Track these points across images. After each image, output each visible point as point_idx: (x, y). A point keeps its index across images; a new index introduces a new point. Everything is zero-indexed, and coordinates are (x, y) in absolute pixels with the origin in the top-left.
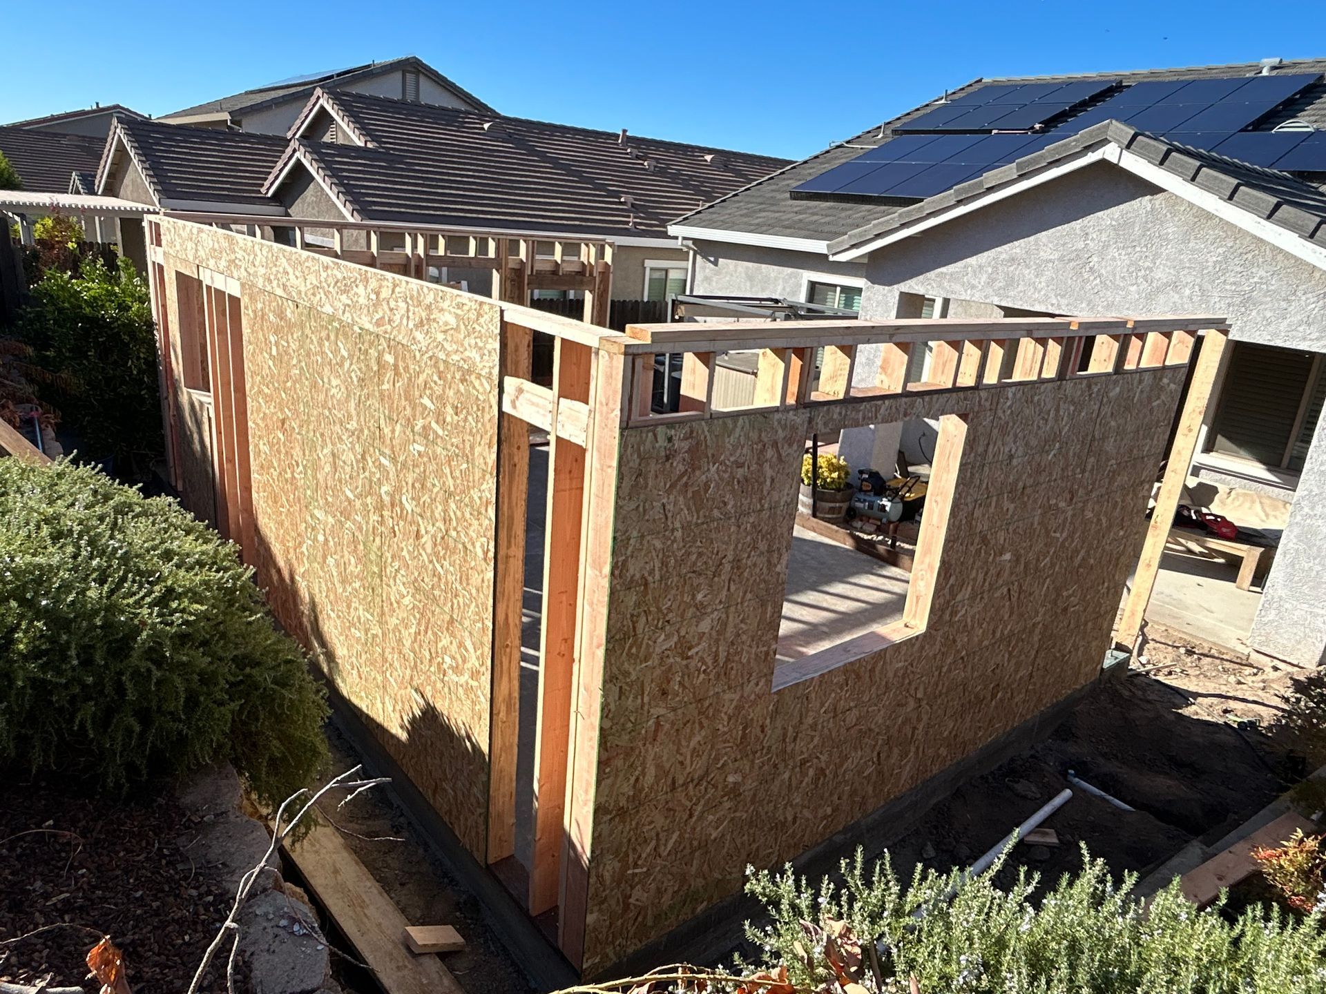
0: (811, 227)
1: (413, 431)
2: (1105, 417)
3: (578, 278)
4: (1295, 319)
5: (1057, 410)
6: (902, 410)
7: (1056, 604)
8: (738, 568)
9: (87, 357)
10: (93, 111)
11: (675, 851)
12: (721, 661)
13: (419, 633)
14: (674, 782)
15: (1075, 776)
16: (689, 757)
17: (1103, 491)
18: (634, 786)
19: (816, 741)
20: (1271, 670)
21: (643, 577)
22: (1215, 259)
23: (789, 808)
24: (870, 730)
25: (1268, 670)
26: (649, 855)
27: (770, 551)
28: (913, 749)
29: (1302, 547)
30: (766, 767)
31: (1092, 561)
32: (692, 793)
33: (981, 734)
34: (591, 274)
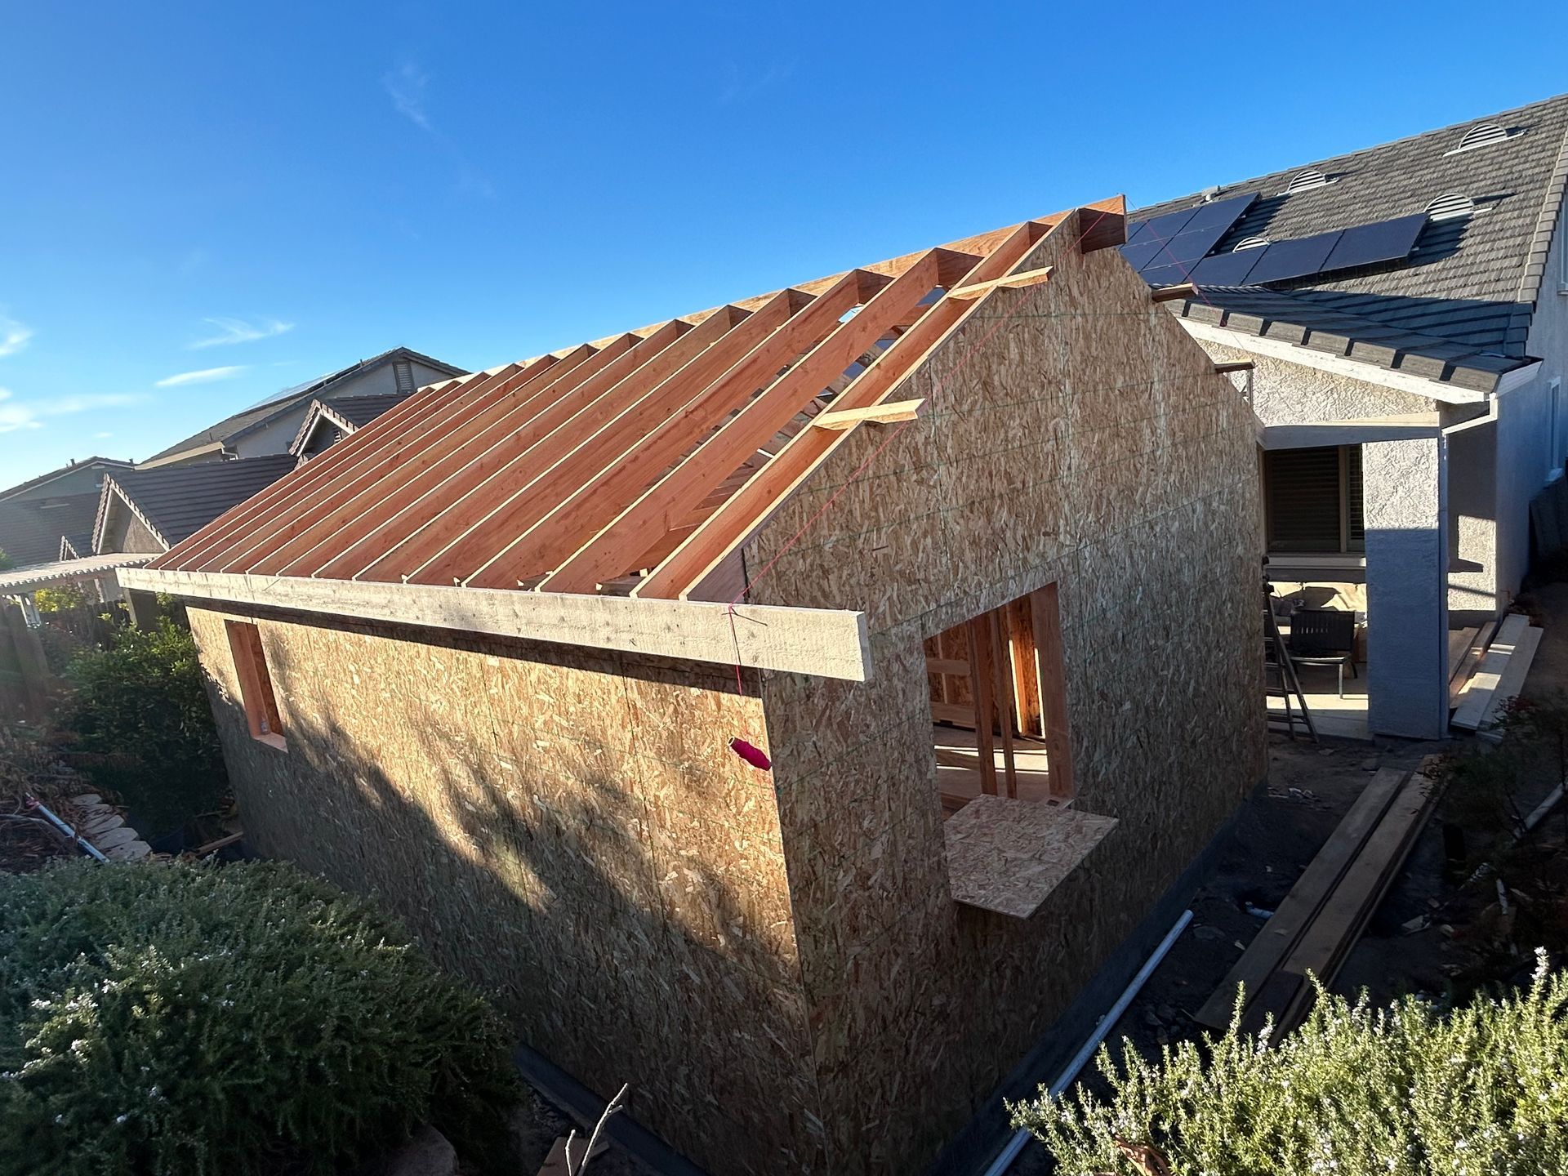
1: (533, 729)
2: (1173, 552)
5: (1131, 557)
6: (999, 594)
7: (1183, 739)
8: (894, 785)
9: (137, 730)
10: (69, 469)
11: (901, 1093)
12: (900, 882)
13: (579, 935)
14: (884, 1020)
16: (892, 991)
17: (1192, 619)
18: (849, 1036)
19: (1005, 938)
21: (812, 819)
23: (997, 1017)
24: (1052, 913)
26: (877, 1105)
27: (918, 761)
28: (1095, 922)
30: (966, 981)
31: (1203, 689)
32: (903, 1027)
33: (1153, 889)
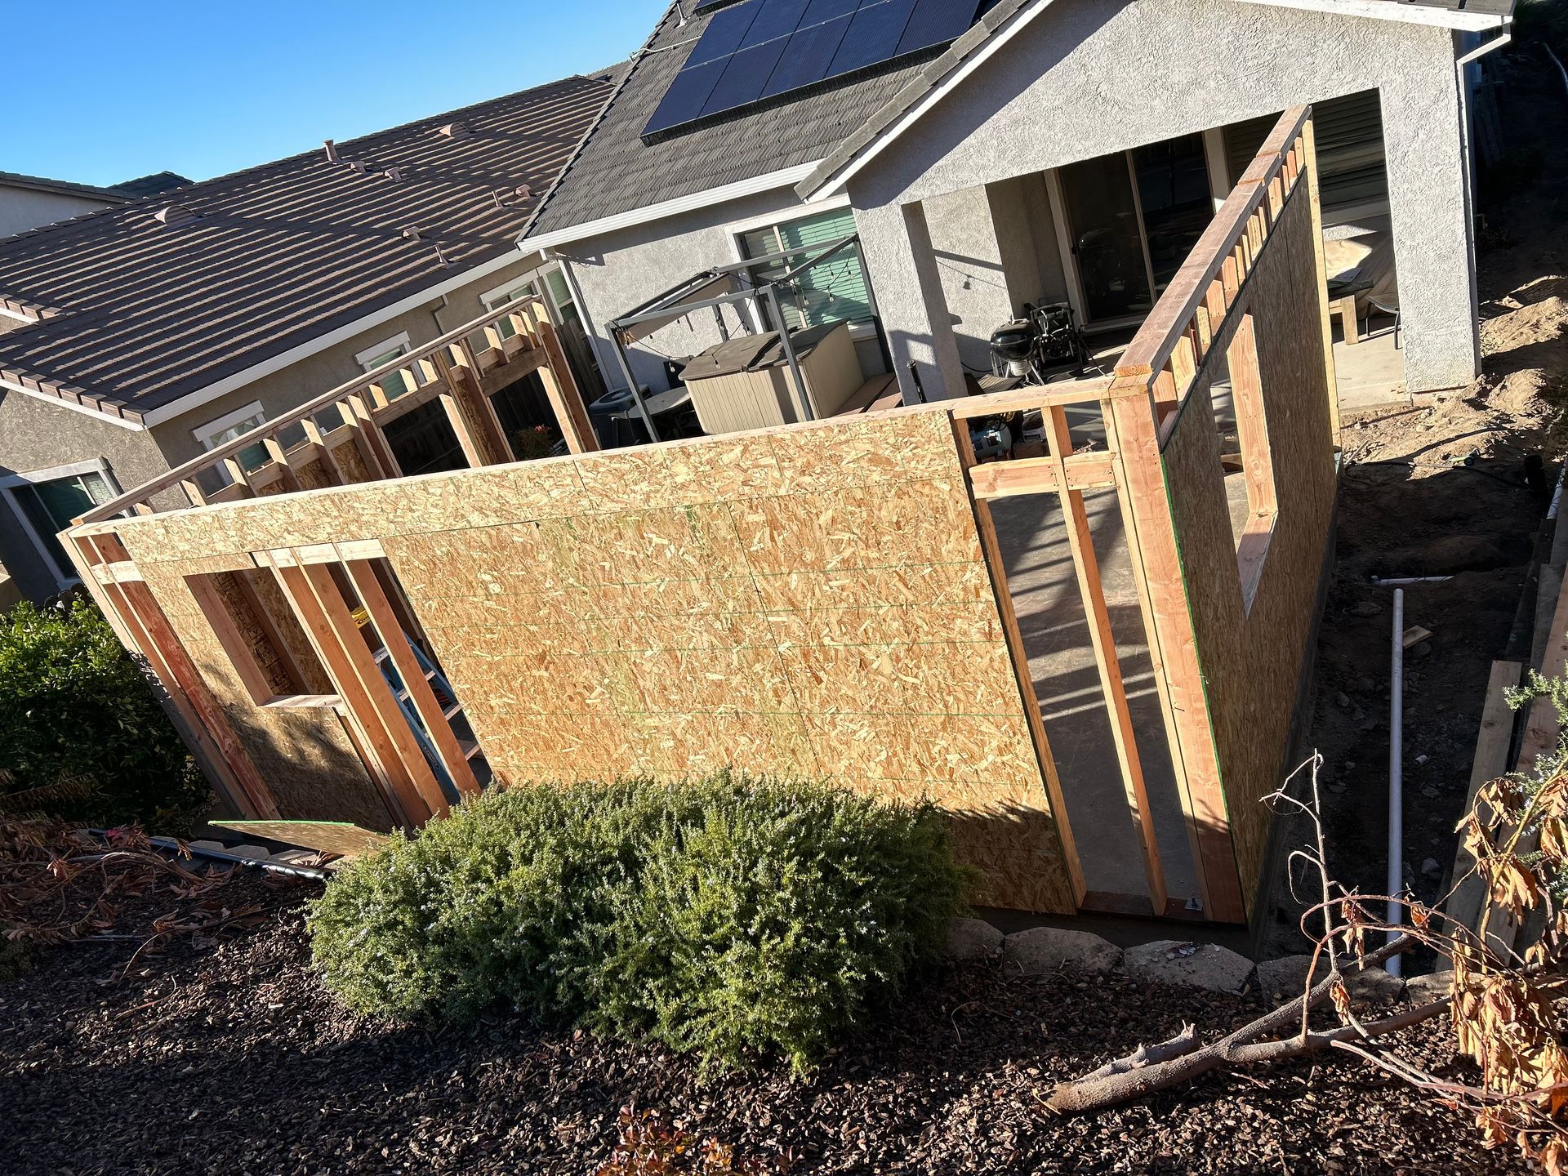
0: (706, 170)
3: (527, 355)
4: (1325, 70)
15: (1380, 578)
20: (1438, 403)
22: (1225, 41)
25: (1436, 404)
29: (1418, 278)
34: (537, 345)
